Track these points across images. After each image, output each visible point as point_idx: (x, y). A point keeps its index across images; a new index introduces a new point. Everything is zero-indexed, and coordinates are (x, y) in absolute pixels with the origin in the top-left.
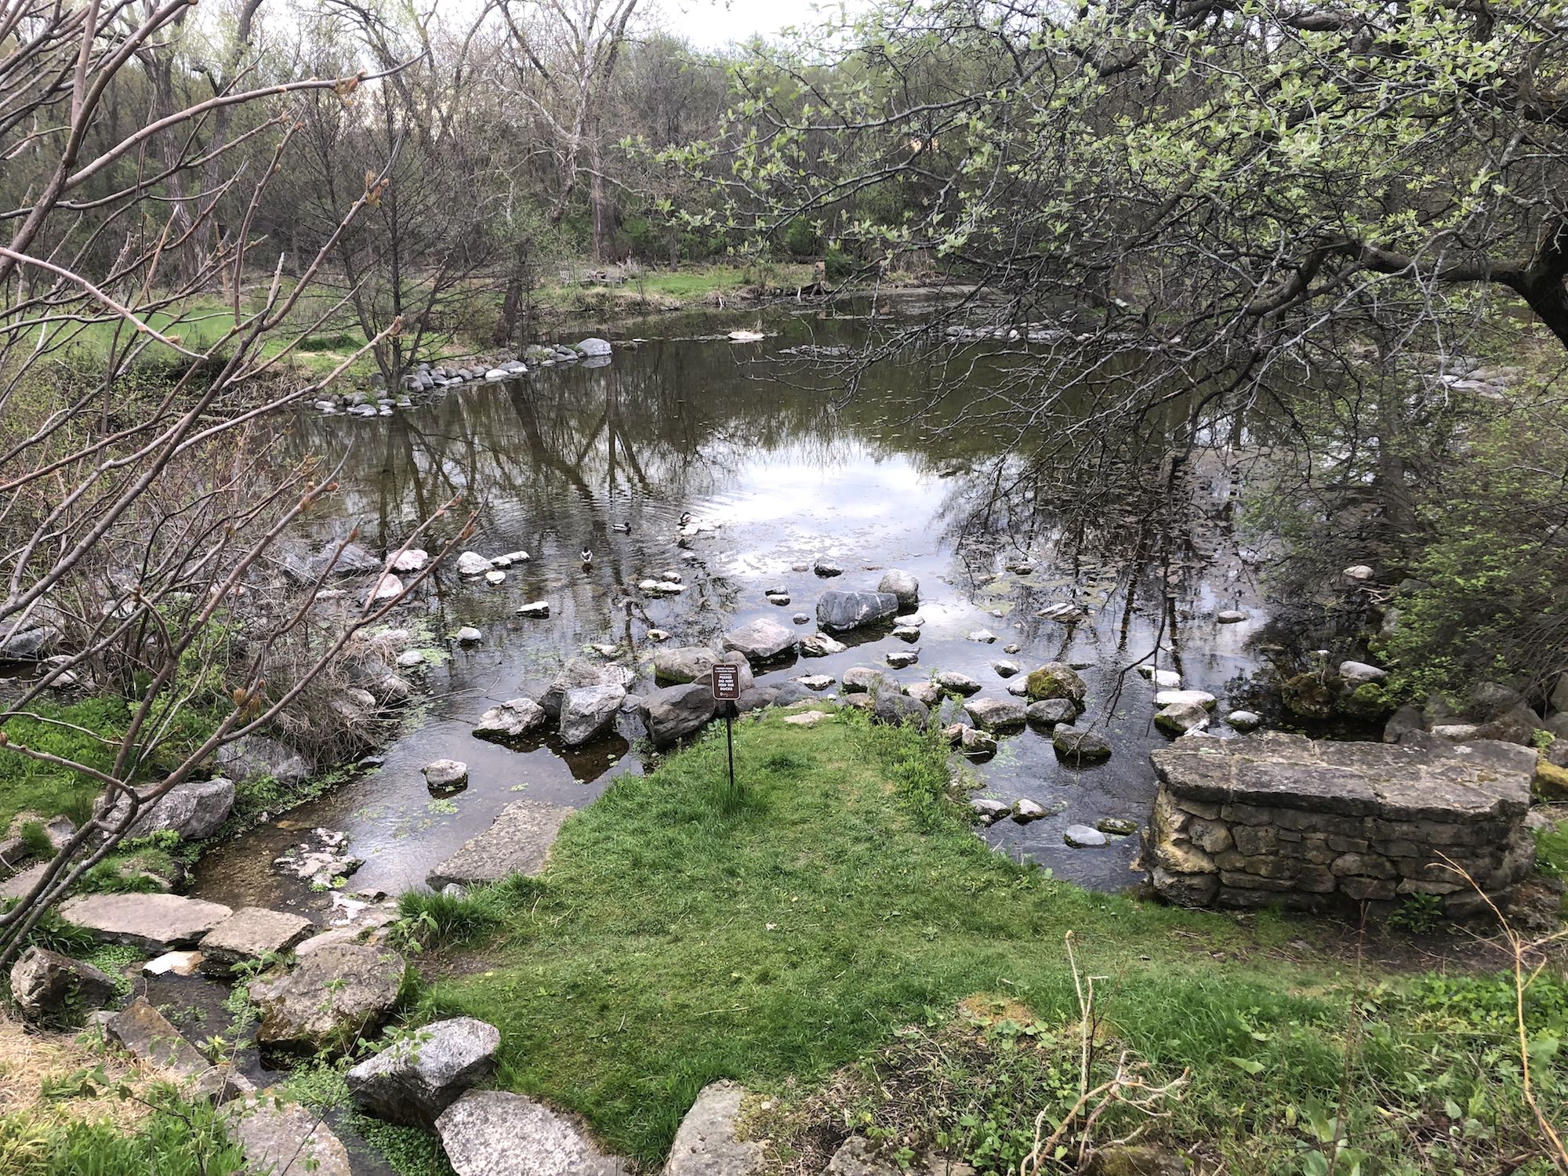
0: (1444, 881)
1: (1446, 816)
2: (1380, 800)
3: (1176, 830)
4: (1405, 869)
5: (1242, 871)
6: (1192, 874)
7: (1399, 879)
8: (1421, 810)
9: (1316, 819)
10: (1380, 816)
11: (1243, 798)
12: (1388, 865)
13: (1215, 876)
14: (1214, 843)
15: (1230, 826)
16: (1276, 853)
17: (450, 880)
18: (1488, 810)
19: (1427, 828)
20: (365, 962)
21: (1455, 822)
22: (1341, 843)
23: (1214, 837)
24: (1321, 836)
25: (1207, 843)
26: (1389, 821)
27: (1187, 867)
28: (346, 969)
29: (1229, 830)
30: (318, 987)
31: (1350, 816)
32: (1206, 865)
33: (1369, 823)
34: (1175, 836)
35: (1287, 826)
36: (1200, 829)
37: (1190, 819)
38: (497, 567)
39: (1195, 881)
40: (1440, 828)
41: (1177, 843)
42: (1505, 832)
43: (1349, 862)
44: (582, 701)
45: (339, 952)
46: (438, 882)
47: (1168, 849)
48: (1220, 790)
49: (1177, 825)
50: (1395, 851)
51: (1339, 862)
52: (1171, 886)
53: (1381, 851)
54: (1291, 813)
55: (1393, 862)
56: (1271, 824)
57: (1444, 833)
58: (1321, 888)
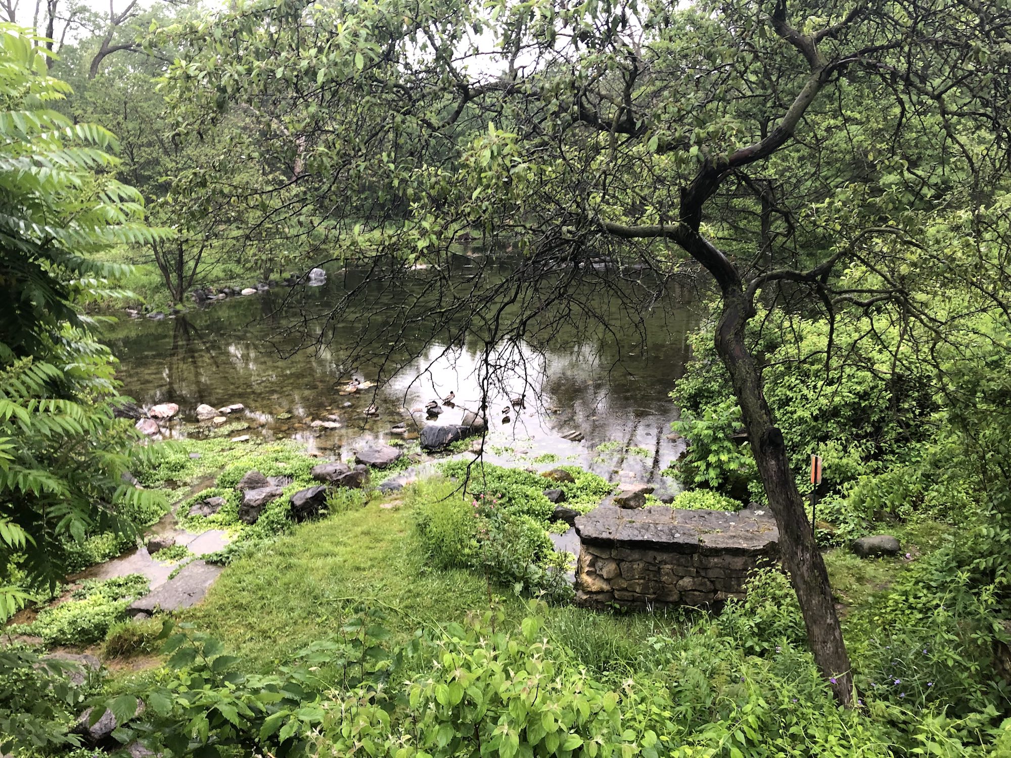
2: (701, 544)
3: (589, 566)
4: (718, 586)
5: (625, 589)
6: (597, 593)
7: (715, 591)
8: (725, 549)
9: (665, 557)
10: (701, 553)
11: (623, 543)
12: (708, 583)
13: (611, 593)
14: (609, 572)
15: (619, 562)
16: (644, 578)
17: (140, 610)
18: (762, 547)
19: (728, 559)
22: (681, 571)
23: (608, 569)
24: (669, 566)
25: (605, 573)
26: (707, 556)
27: (594, 588)
29: (617, 565)
31: (684, 553)
32: (606, 587)
33: (696, 557)
34: (587, 569)
35: (650, 560)
36: (600, 564)
37: (595, 559)
38: (222, 414)
39: (600, 597)
40: (736, 559)
41: (588, 573)
43: (686, 582)
44: (253, 497)
46: (133, 612)
47: (585, 578)
48: (609, 540)
49: (588, 562)
50: (712, 574)
51: (681, 582)
52: (586, 600)
53: (703, 574)
54: (651, 554)
55: (712, 582)
56: (640, 560)
58: (671, 599)
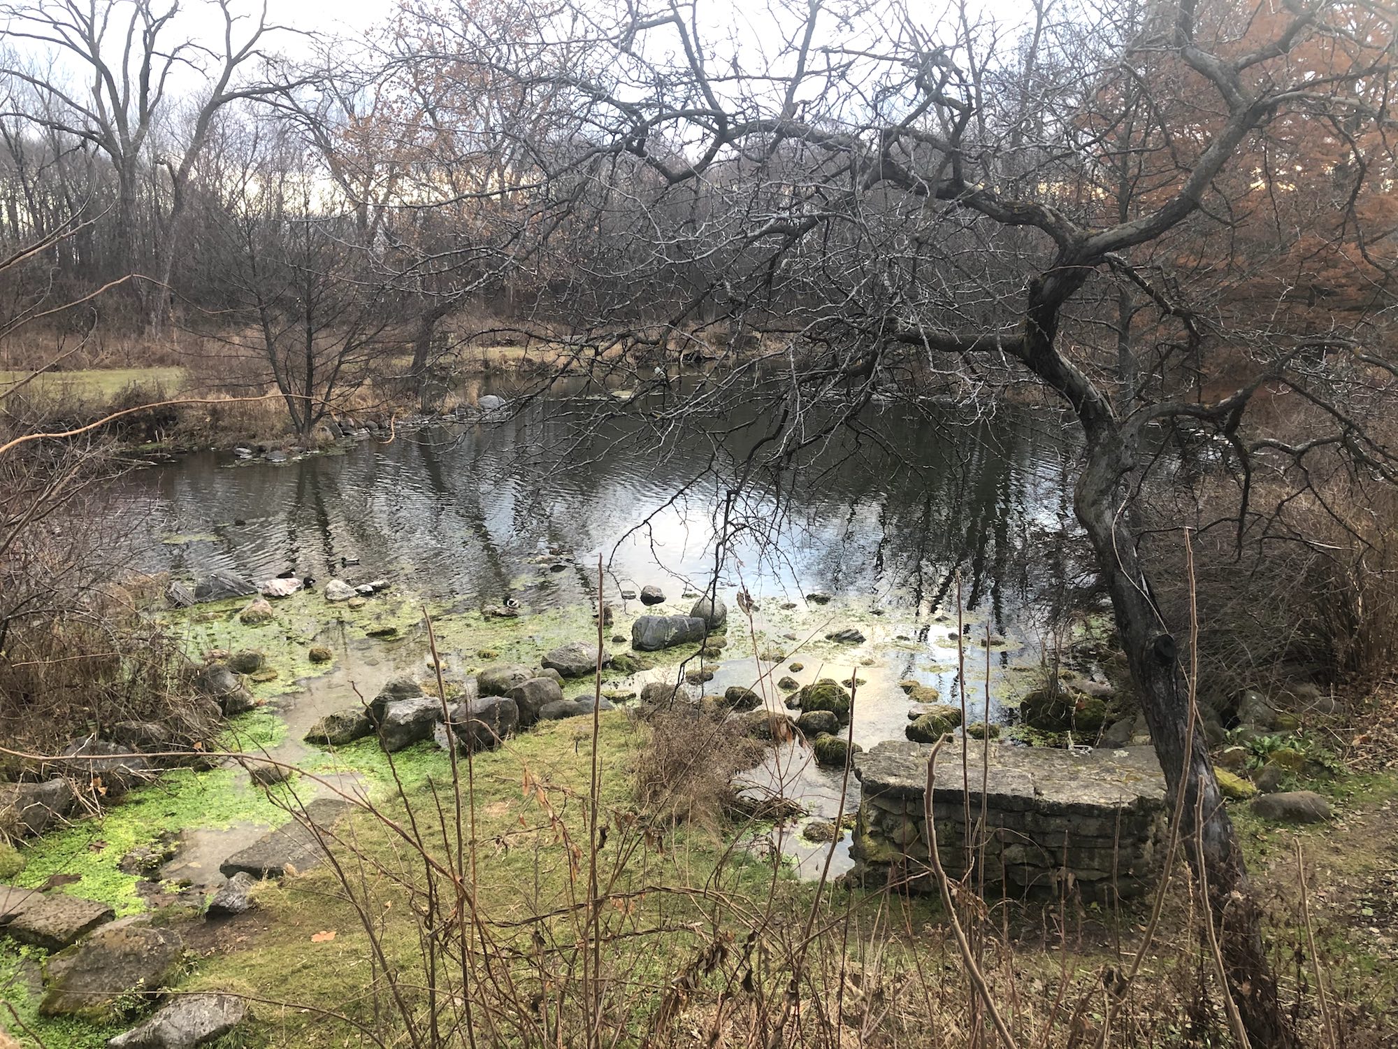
0: (1094, 869)
1: (1089, 811)
2: (1037, 797)
3: (872, 824)
4: (1062, 858)
5: (925, 860)
6: (884, 864)
7: (1057, 867)
8: (1071, 805)
10: (1037, 812)
12: (1046, 855)
14: (902, 835)
15: (916, 820)
16: (953, 845)
17: (240, 868)
18: (1126, 805)
19: (1077, 820)
20: (146, 943)
21: (1099, 816)
22: (1007, 836)
23: (903, 830)
25: (896, 834)
26: (1045, 815)
27: (882, 857)
28: (128, 949)
29: (915, 823)
30: (101, 965)
31: (1012, 811)
32: (896, 855)
33: (1029, 817)
34: (869, 830)
35: (962, 818)
36: (891, 823)
37: (883, 814)
38: (360, 593)
40: (1088, 822)
41: (872, 835)
42: (1144, 826)
43: (1015, 852)
44: (402, 711)
45: (123, 934)
46: (229, 870)
47: (868, 841)
48: (905, 787)
49: (872, 819)
50: (1052, 843)
51: (1006, 852)
52: (868, 874)
53: (1039, 841)
55: (1051, 852)
56: (949, 818)
57: (1092, 827)
